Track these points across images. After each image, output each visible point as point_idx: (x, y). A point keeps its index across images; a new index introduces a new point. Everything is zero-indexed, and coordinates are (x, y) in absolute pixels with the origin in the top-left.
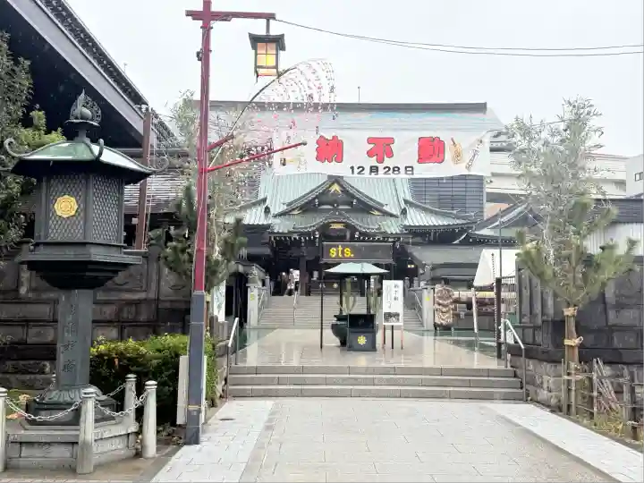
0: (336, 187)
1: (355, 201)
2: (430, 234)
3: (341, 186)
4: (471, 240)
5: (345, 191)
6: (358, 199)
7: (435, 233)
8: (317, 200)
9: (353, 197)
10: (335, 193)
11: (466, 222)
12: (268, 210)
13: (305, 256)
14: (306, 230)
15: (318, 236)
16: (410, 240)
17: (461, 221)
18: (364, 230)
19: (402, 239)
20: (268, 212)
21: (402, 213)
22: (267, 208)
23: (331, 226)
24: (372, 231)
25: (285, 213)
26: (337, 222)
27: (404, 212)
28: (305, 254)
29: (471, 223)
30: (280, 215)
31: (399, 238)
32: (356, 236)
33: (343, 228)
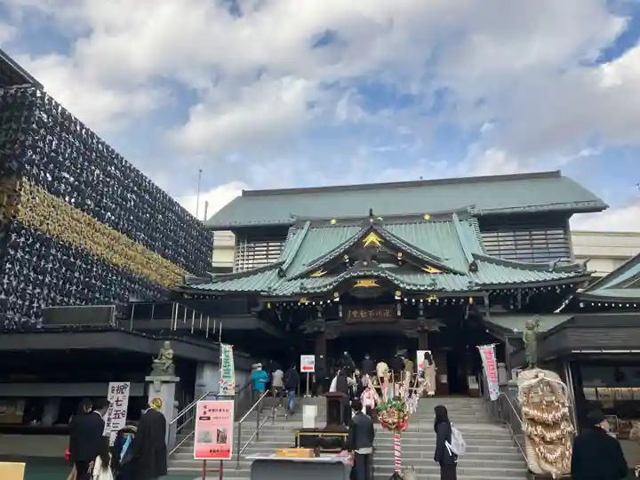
0: (372, 238)
1: (400, 254)
2: (515, 297)
3: (380, 235)
4: (582, 305)
5: (386, 243)
6: (404, 252)
7: (524, 297)
8: (346, 257)
9: (399, 250)
10: (372, 245)
11: (572, 274)
12: (282, 274)
13: (323, 333)
14: (319, 291)
15: (337, 300)
16: (487, 302)
17: (564, 275)
18: (408, 287)
19: (471, 300)
20: (282, 277)
21: (471, 270)
22: (281, 270)
23: (356, 283)
24: (422, 288)
25: (302, 276)
26: (365, 277)
27: (473, 268)
28: (322, 329)
29: (581, 276)
30: (296, 279)
31: (467, 299)
32: (397, 298)
33: (375, 285)
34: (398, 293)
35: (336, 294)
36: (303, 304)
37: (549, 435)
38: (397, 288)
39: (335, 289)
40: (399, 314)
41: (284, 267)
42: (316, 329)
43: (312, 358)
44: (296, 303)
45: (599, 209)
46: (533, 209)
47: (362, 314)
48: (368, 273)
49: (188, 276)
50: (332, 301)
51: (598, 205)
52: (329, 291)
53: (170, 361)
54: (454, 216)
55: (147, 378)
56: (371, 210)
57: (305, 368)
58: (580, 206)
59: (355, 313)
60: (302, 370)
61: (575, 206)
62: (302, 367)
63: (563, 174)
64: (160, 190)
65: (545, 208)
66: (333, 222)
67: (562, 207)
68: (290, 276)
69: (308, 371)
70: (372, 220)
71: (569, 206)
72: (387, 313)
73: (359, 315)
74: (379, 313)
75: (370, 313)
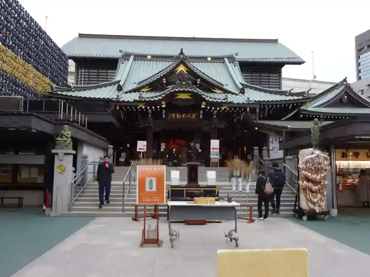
0: (181, 68)
1: (199, 80)
3: (186, 66)
4: (301, 116)
5: (191, 72)
6: (201, 79)
8: (164, 80)
9: (198, 77)
10: (181, 73)
11: (301, 98)
12: (120, 88)
13: (152, 127)
14: (152, 100)
15: (164, 106)
16: (258, 111)
17: (296, 98)
18: (211, 100)
19: (248, 109)
20: (120, 90)
21: (240, 92)
22: (119, 86)
23: (178, 96)
24: (219, 101)
25: (134, 91)
26: (184, 92)
27: (242, 91)
28: (152, 125)
29: (306, 99)
30: (130, 92)
31: (246, 109)
32: (202, 106)
33: (190, 98)
34: (204, 103)
35: (163, 103)
36: (141, 108)
37: (315, 188)
38: (204, 100)
39: (163, 99)
40: (201, 117)
41: (121, 83)
42: (147, 125)
43: (145, 143)
44: (136, 107)
45: (300, 63)
46: (265, 60)
47: (177, 116)
48: (186, 90)
49: (54, 86)
50: (161, 107)
51: (300, 61)
52: (159, 100)
53: (70, 139)
54: (226, 60)
55: (53, 151)
56: (182, 50)
57: (140, 149)
58: (290, 60)
59: (173, 115)
60: (138, 150)
61: (287, 60)
62: (138, 148)
63: (279, 42)
64: (33, 20)
65: (271, 60)
66: (149, 57)
67: (281, 60)
68: (125, 90)
69: (142, 151)
70: (182, 56)
71: (284, 60)
72: (194, 116)
73: (176, 117)
74: (188, 116)
75: (183, 116)
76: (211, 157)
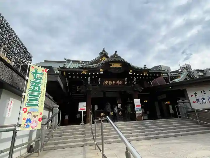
0: (104, 59)
15: (102, 73)
18: (136, 68)
23: (112, 65)
28: (91, 89)
32: (130, 73)
33: (121, 66)
34: (131, 71)
35: (101, 70)
36: (84, 74)
40: (126, 83)
42: (88, 89)
43: (85, 104)
44: (80, 73)
47: (110, 82)
50: (99, 73)
52: (98, 68)
56: (104, 49)
57: (81, 109)
59: (107, 82)
69: (82, 111)
70: (104, 52)
72: (121, 83)
73: (108, 83)
74: (117, 82)
75: (114, 82)
76: (136, 112)
